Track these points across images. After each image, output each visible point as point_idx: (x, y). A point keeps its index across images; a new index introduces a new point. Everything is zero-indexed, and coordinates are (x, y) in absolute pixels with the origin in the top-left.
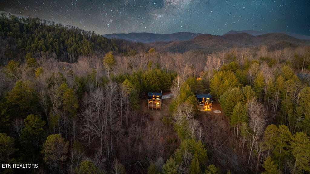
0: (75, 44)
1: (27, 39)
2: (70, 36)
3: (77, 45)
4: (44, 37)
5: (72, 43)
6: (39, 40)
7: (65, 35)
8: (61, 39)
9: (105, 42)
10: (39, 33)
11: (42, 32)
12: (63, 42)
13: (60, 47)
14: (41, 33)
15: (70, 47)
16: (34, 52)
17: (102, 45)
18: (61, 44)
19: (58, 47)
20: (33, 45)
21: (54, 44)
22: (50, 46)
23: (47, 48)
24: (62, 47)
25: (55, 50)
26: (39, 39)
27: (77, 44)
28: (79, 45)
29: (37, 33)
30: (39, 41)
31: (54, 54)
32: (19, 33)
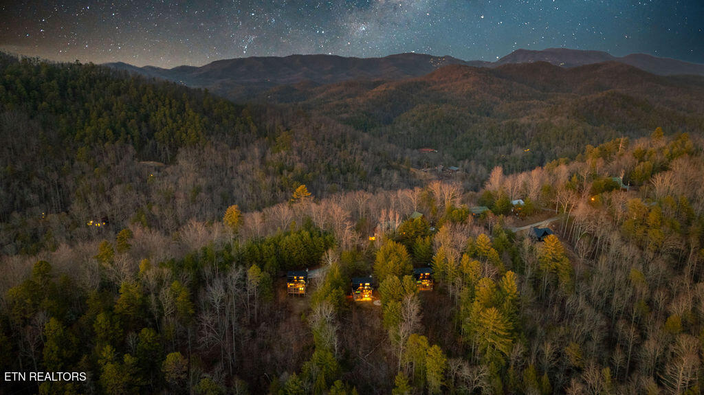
0: (170, 121)
1: (75, 115)
2: (160, 103)
3: (174, 124)
4: (108, 107)
5: (164, 120)
6: (99, 117)
7: (149, 102)
8: (142, 111)
9: (230, 113)
10: (97, 100)
11: (104, 98)
12: (146, 118)
13: (140, 128)
14: (101, 100)
15: (161, 130)
16: (92, 145)
17: (225, 121)
18: (143, 124)
19: (136, 131)
20: (88, 130)
21: (129, 124)
22: (123, 129)
23: (116, 134)
24: (144, 130)
25: (132, 138)
26: (100, 115)
27: (174, 122)
28: (177, 122)
29: (93, 101)
30: (101, 119)
31: (131, 148)
32: (58, 103)
